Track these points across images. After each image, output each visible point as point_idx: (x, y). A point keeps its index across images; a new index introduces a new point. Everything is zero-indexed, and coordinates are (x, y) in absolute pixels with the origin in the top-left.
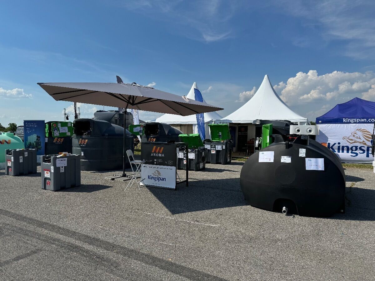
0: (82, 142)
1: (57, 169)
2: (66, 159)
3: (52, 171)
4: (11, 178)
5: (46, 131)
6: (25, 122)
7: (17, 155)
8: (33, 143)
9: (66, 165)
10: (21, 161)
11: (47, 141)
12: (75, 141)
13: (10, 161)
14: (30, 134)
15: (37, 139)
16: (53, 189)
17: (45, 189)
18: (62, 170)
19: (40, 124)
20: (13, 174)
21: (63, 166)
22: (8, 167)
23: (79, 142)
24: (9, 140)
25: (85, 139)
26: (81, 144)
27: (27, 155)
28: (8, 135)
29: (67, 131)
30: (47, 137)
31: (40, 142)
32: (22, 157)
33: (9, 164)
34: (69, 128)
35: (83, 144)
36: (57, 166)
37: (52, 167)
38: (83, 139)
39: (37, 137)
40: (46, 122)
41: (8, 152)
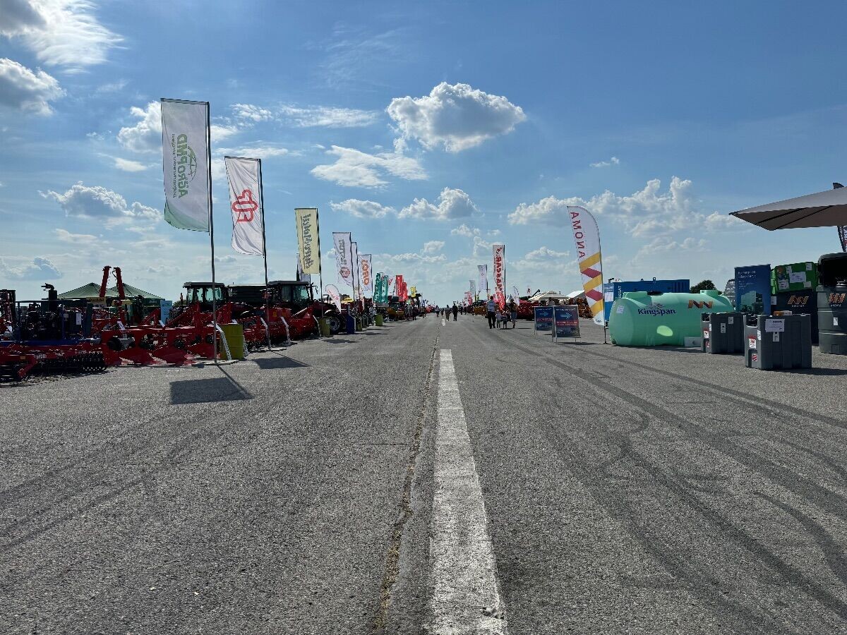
0: (833, 298)
1: (767, 336)
2: (783, 320)
3: (759, 338)
4: (708, 356)
5: (772, 285)
6: (737, 270)
7: (717, 320)
8: (750, 308)
9: (783, 330)
10: (723, 330)
11: (775, 303)
12: (823, 299)
13: (708, 330)
14: (747, 290)
15: (757, 300)
16: (760, 367)
17: (750, 366)
18: (776, 339)
19: (762, 272)
20: (710, 351)
21: (778, 330)
22: (705, 340)
23: (828, 299)
24: (711, 303)
25: (841, 293)
26: (832, 303)
27: (732, 322)
28: (708, 294)
29: (804, 279)
30: (774, 295)
31: (762, 305)
32: (724, 325)
33: (707, 336)
34: (808, 273)
35: (837, 303)
36: (768, 330)
37: (759, 333)
38: (835, 292)
39: (757, 295)
40: (772, 267)
41: (705, 317)
